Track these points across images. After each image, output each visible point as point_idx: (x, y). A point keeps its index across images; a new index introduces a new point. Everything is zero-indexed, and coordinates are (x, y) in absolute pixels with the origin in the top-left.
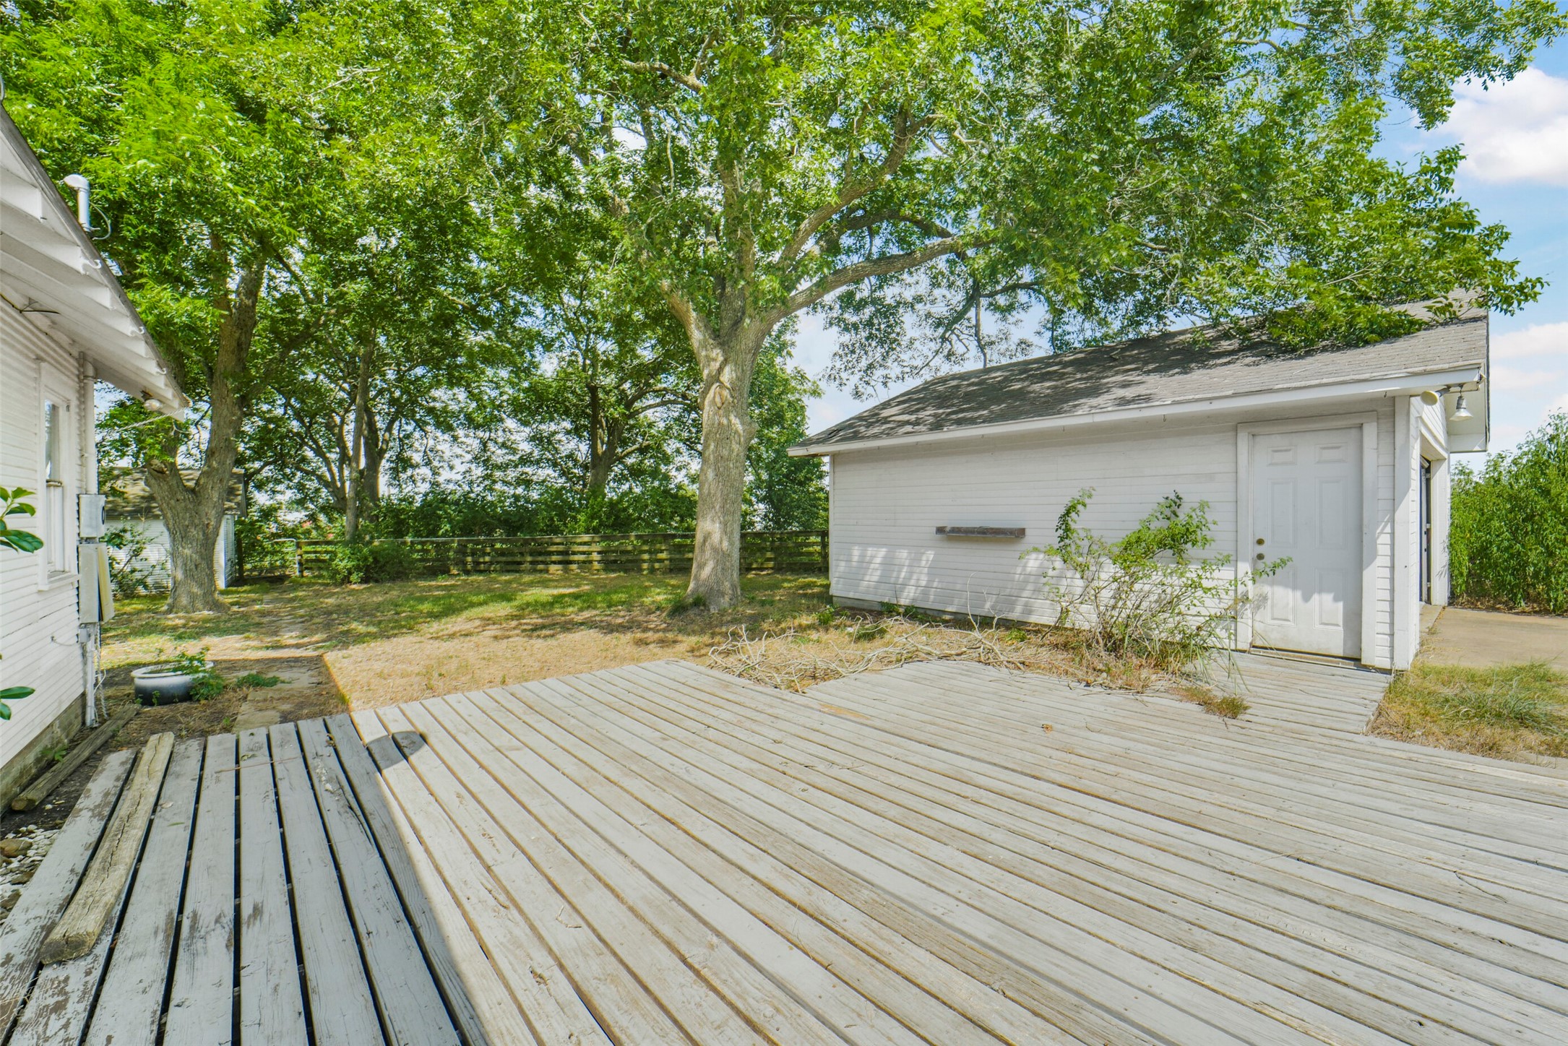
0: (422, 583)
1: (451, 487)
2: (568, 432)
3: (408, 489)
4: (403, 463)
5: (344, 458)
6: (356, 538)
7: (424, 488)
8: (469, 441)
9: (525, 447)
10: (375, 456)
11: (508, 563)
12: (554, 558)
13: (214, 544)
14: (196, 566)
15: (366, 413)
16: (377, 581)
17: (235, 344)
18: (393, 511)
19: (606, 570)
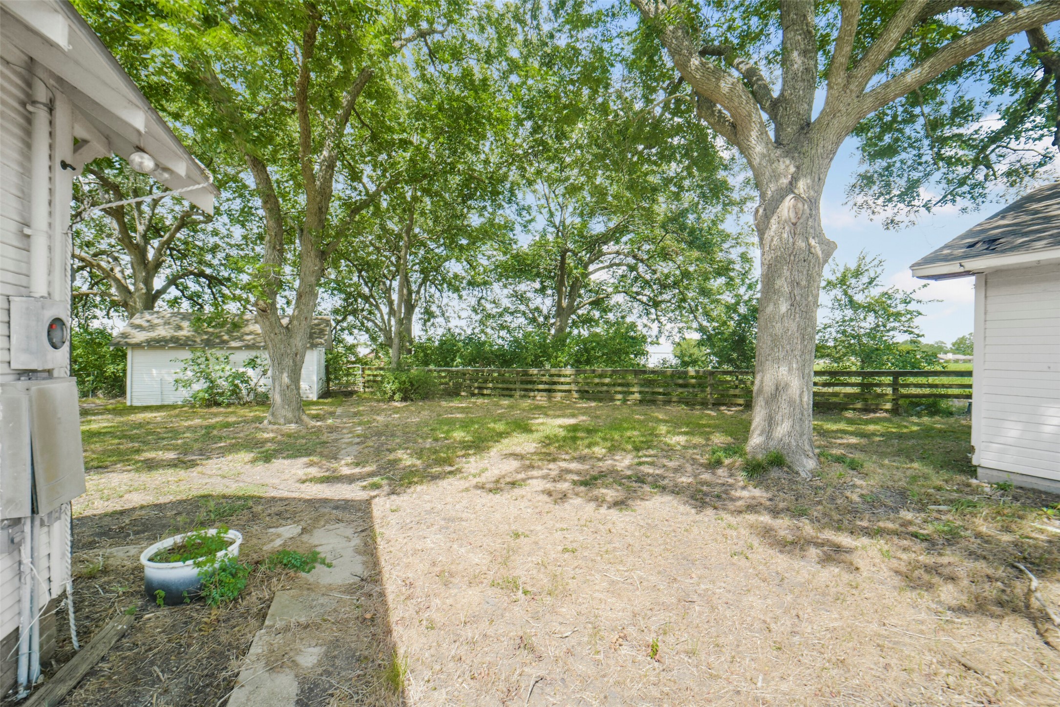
0: (444, 404)
1: (457, 331)
2: (536, 291)
3: (431, 332)
4: (429, 314)
5: (392, 312)
6: (400, 367)
7: (440, 331)
8: (469, 299)
9: (506, 303)
10: (410, 308)
11: (503, 389)
12: (541, 387)
13: (300, 370)
14: (288, 387)
15: (406, 282)
16: (412, 400)
17: (317, 207)
18: (422, 348)
19: (582, 398)
